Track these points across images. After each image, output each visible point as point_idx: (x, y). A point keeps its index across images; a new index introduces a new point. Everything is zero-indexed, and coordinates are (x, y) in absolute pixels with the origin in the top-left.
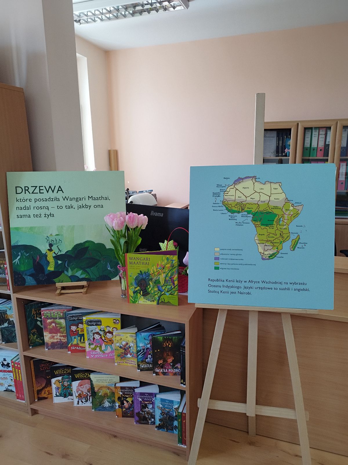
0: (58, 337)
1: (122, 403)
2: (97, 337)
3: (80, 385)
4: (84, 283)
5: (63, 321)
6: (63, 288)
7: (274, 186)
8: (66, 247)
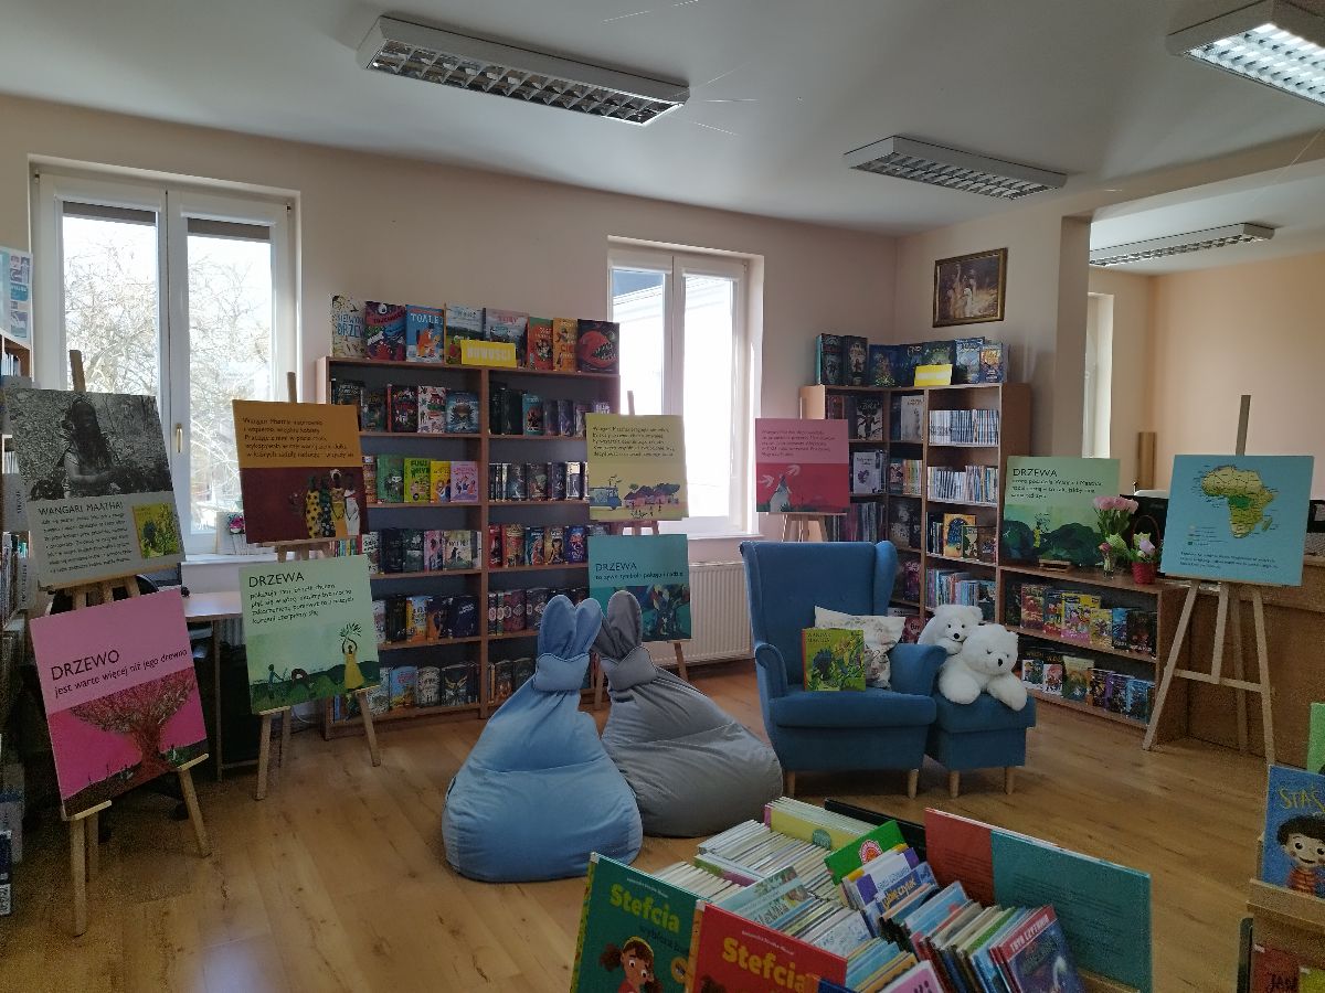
0: (1034, 616)
1: (1094, 689)
2: (1074, 615)
3: (1051, 669)
4: (1068, 563)
5: (1041, 599)
6: (1047, 565)
7: (1251, 474)
8: (1053, 527)
